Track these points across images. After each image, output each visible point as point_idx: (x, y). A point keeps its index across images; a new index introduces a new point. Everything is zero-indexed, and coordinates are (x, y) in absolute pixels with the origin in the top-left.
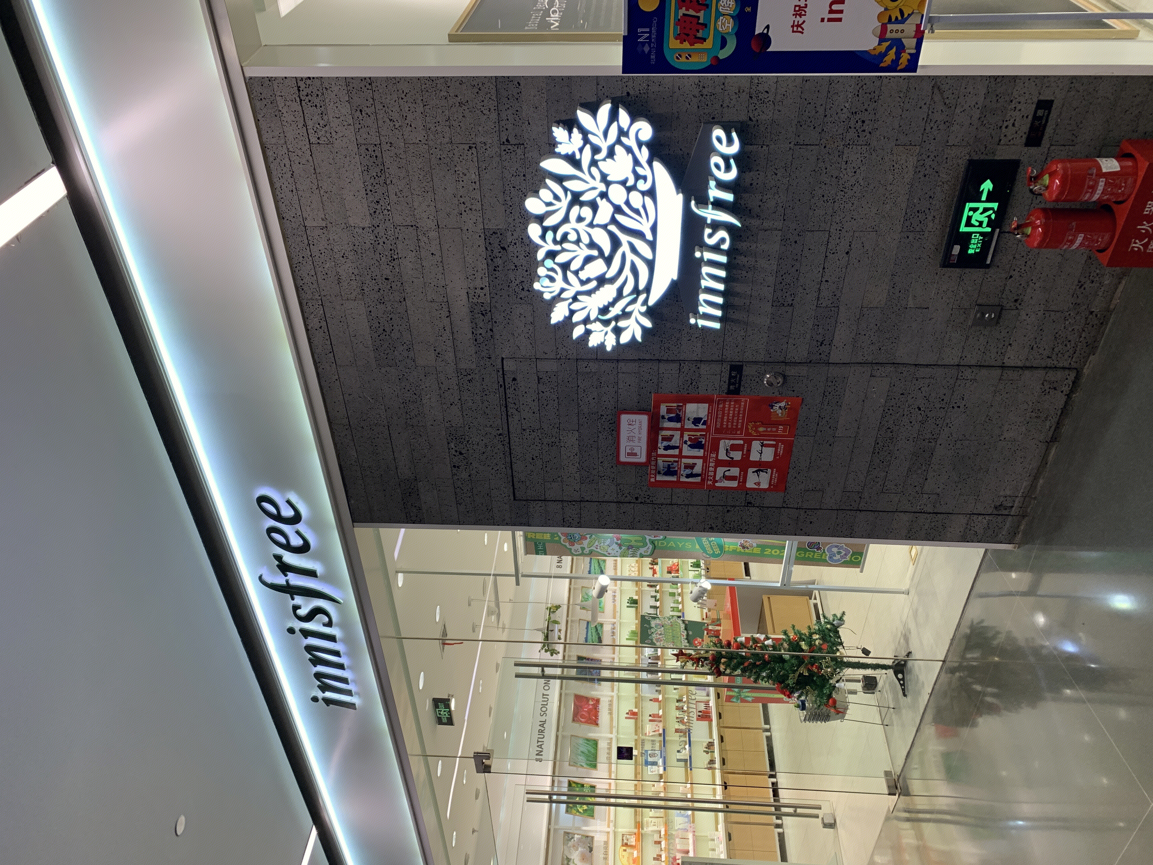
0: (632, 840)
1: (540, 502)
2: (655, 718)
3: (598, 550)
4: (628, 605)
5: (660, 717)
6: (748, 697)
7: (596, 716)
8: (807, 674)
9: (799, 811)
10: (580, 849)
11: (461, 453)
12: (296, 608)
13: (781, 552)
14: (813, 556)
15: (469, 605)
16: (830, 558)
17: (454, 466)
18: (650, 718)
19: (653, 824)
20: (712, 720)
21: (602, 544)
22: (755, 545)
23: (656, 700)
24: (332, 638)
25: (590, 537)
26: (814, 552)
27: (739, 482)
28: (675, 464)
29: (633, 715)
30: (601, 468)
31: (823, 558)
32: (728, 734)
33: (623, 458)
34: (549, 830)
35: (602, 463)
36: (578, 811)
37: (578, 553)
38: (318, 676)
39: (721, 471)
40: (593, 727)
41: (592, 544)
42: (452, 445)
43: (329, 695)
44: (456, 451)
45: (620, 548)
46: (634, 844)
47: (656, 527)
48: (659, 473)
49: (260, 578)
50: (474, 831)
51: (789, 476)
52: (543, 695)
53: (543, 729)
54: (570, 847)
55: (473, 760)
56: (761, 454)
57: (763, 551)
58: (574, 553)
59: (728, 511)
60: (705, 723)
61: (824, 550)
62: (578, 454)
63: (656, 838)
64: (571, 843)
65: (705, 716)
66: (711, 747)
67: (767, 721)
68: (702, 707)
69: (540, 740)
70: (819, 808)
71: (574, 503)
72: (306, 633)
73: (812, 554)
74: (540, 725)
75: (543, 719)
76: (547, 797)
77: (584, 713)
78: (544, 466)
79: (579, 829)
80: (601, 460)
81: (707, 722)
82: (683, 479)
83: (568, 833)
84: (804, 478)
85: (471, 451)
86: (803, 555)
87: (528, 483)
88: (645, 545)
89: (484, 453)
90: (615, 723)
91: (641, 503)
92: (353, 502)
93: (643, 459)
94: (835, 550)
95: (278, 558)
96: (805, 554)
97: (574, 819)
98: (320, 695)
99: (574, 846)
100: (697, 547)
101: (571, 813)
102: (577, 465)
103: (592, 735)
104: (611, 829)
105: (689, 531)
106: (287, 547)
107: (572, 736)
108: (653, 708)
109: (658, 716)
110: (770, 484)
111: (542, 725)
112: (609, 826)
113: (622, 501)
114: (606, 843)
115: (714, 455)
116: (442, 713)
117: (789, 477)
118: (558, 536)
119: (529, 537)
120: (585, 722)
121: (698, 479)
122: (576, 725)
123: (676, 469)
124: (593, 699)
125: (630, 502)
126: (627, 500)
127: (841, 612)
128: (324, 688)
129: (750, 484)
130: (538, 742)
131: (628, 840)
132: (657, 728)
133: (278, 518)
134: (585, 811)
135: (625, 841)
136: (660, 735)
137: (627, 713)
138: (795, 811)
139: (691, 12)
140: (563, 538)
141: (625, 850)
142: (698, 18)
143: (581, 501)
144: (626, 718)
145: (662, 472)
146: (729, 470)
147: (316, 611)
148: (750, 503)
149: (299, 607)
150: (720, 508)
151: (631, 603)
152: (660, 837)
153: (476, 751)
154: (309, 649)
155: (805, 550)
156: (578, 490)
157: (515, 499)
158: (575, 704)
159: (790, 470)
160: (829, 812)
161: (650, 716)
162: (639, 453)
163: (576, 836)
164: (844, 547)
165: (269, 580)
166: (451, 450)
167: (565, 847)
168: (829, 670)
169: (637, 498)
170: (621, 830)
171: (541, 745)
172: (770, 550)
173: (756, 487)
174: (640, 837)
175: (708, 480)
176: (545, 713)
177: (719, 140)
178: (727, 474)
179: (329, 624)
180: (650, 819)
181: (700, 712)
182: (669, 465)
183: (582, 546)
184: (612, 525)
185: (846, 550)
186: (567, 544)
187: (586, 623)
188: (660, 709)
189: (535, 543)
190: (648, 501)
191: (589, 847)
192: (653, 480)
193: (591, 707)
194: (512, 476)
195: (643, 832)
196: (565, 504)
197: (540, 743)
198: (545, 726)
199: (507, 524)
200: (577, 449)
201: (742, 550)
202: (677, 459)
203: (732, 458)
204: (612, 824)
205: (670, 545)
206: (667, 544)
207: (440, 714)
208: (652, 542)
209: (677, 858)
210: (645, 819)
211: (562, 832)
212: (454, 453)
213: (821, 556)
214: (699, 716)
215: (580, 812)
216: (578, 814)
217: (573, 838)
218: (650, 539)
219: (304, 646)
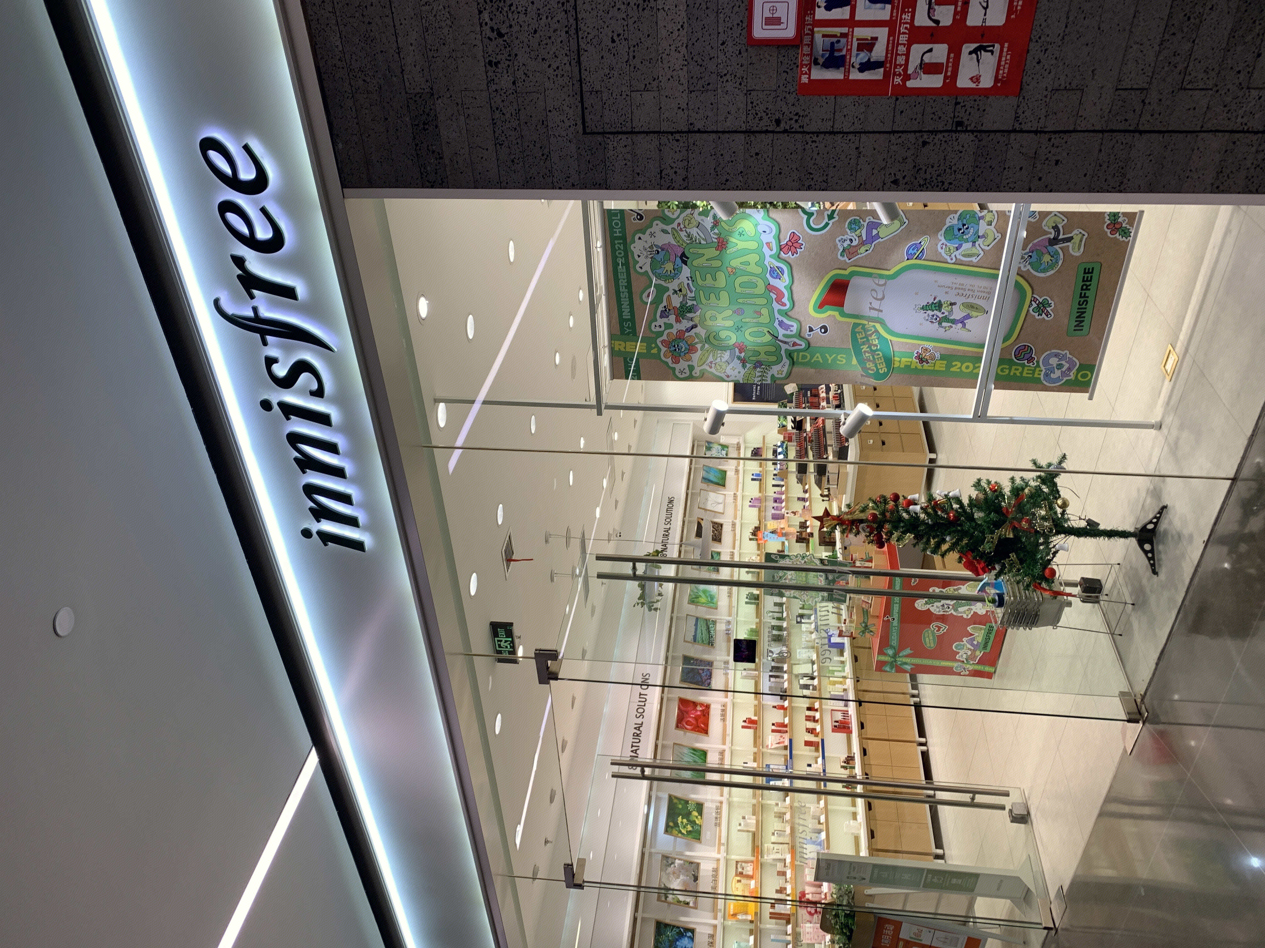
0: (748, 868)
1: (624, 137)
2: (780, 728)
3: (713, 370)
4: (747, 600)
5: (786, 726)
7: (707, 725)
8: (1011, 536)
9: (979, 799)
10: (682, 877)
11: (500, 35)
12: (270, 361)
13: (975, 368)
14: (1021, 373)
16: (1046, 375)
17: (490, 63)
18: (774, 728)
19: (775, 850)
20: (851, 732)
21: (719, 359)
22: (938, 355)
23: (782, 707)
24: (323, 419)
25: (702, 348)
26: (1023, 366)
27: (946, 77)
28: (843, 40)
29: (750, 723)
30: (722, 57)
31: (1036, 376)
32: (871, 746)
33: (760, 32)
34: (643, 854)
35: (723, 44)
36: (680, 832)
37: (684, 376)
38: (310, 490)
39: (918, 49)
40: (702, 737)
41: (702, 362)
42: (486, 16)
43: (328, 527)
44: (492, 29)
45: (744, 366)
46: (751, 873)
47: (807, 185)
48: (816, 63)
49: (216, 302)
50: (546, 842)
51: (1029, 57)
52: (640, 694)
53: (638, 732)
54: (669, 873)
55: (534, 660)
56: (986, 8)
57: (949, 366)
58: (679, 375)
59: (925, 143)
60: (842, 736)
61: (1038, 362)
62: (686, 25)
63: (780, 867)
64: (670, 870)
65: (842, 727)
66: (851, 762)
68: (839, 717)
69: (634, 744)
70: (1007, 794)
71: (677, 136)
72: (289, 410)
73: (1020, 369)
74: (635, 728)
75: (639, 721)
76: (638, 771)
77: (690, 720)
78: (631, 54)
79: (681, 854)
80: (722, 37)
81: (845, 735)
82: (855, 75)
83: (667, 857)
84: (1054, 62)
85: (516, 28)
86: (1007, 371)
87: (605, 96)
88: (779, 361)
89: (535, 32)
90: (729, 731)
91: (785, 131)
92: (340, 146)
93: (788, 31)
94: (1054, 361)
95: (239, 261)
96: (1010, 370)
97: (675, 841)
98: (316, 527)
99: (674, 873)
100: (854, 361)
101: (671, 834)
102: (683, 50)
103: (699, 745)
104: (722, 856)
105: (859, 189)
106: (251, 242)
107: (674, 744)
108: (777, 716)
109: (783, 725)
110: (996, 80)
111: (638, 729)
112: (719, 852)
113: (755, 129)
114: (716, 870)
115: (907, 17)
116: (502, 644)
117: (1028, 62)
118: (657, 346)
119: (616, 349)
120: (692, 730)
121: (877, 75)
122: (680, 733)
123: (844, 52)
124: (702, 705)
125: (767, 132)
126: (763, 125)
127: (1059, 454)
128: (321, 513)
129: (963, 82)
130: (632, 746)
131: (743, 869)
132: (782, 740)
133: (234, 182)
134: (689, 832)
135: (740, 870)
136: (785, 748)
137: (745, 721)
138: (973, 799)
140: (664, 349)
141: (739, 881)
143: (689, 132)
144: (743, 727)
145: (821, 61)
146: (930, 50)
147: (301, 367)
148: (959, 124)
149: (275, 361)
150: (912, 136)
151: (750, 599)
152: (785, 866)
153: (539, 648)
154: (295, 439)
155: (1011, 363)
156: (685, 106)
157: (585, 133)
158: (679, 709)
159: (1032, 45)
160: (1021, 801)
161: (773, 724)
162: (784, 20)
163: (677, 861)
164: (1068, 355)
165: (230, 310)
166: (484, 28)
167: (663, 874)
168: (1046, 524)
169: (778, 122)
170: (734, 857)
171: (636, 750)
172: (959, 364)
173: (973, 86)
174: (760, 866)
175: (895, 74)
176: (642, 715)
178: (927, 59)
179: (319, 393)
180: (772, 846)
181: (836, 722)
182: (832, 44)
183: (690, 363)
184: (738, 183)
185: (1070, 361)
186: (669, 361)
187: (694, 619)
188: (785, 716)
189: (625, 359)
190: (796, 127)
191: (694, 875)
192: (805, 79)
193: (699, 713)
194: (580, 81)
195: (763, 860)
196: (664, 139)
197: (634, 748)
198: (641, 729)
199: (573, 186)
200: (683, 14)
201: (919, 366)
202: (845, 30)
203: (937, 22)
204: (723, 848)
205: (815, 359)
206: (812, 358)
207: (500, 646)
208: (790, 355)
209: (806, 892)
210: (766, 845)
211: (660, 857)
212: (489, 33)
213: (1034, 371)
214: (835, 726)
215: (683, 834)
216: (680, 835)
217: (673, 863)
218: (786, 350)
219: (287, 432)
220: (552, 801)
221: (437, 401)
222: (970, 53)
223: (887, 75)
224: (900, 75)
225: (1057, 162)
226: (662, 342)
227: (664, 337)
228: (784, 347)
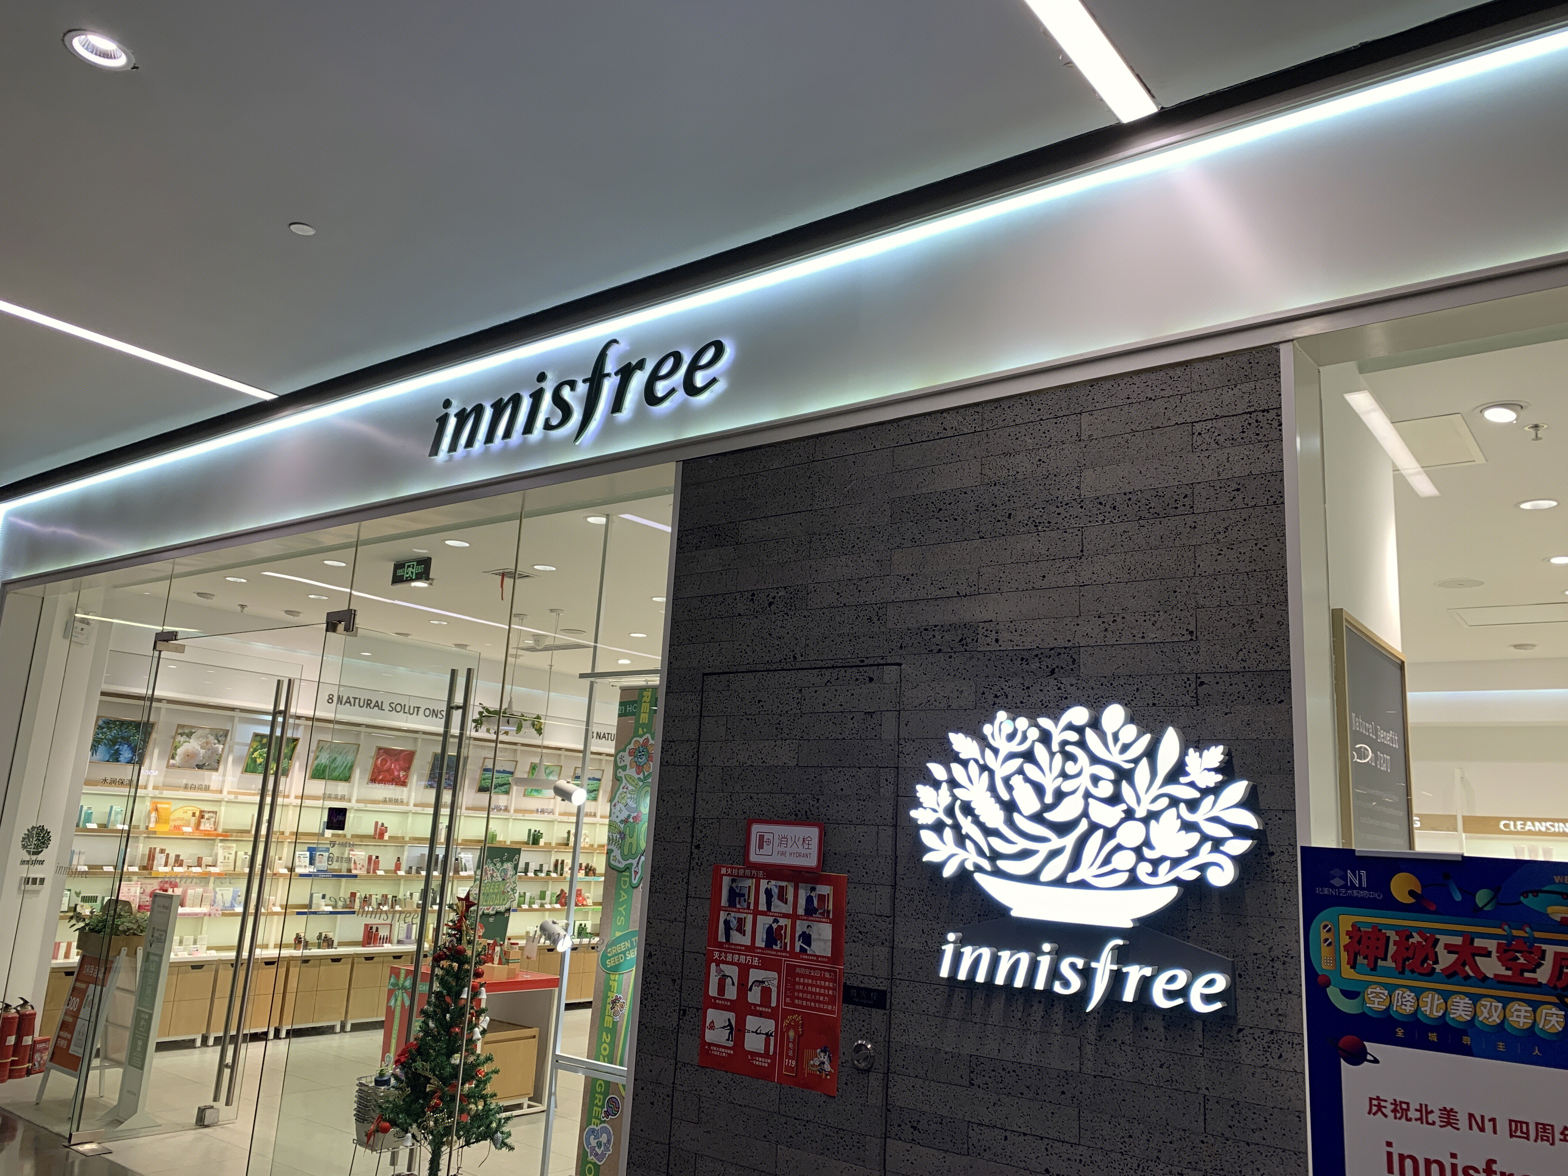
0: (208, 825)
1: (699, 709)
2: (373, 863)
3: (621, 790)
4: (532, 831)
5: (374, 872)
6: (396, 1000)
7: (383, 781)
8: (428, 1090)
9: (227, 1072)
10: (202, 751)
11: (771, 604)
12: (572, 384)
13: (604, 1057)
14: (597, 1105)
15: (552, 611)
16: (593, 1131)
17: (753, 595)
18: (374, 857)
19: (227, 856)
20: (364, 946)
21: (629, 796)
22: (617, 1019)
23: (398, 867)
24: (528, 429)
25: (639, 778)
26: (602, 1107)
27: (715, 998)
28: (745, 905)
29: (380, 832)
30: (743, 796)
31: (594, 1120)
32: (343, 968)
33: (756, 829)
34: (233, 709)
35: (751, 798)
36: (255, 750)
37: (619, 760)
38: (479, 410)
39: (733, 971)
40: (368, 776)
41: (630, 781)
42: (782, 593)
43: (452, 422)
44: (774, 598)
45: (622, 822)
46: (202, 827)
47: (656, 874)
48: (733, 881)
49: (615, 341)
50: (242, 606)
51: (722, 1073)
52: (418, 708)
53: (372, 705)
54: (207, 738)
55: (346, 608)
56: (756, 1032)
57: (608, 1030)
58: (619, 756)
59: (674, 980)
60: (360, 936)
61: (604, 1122)
62: (764, 765)
63: (207, 860)
64: (212, 739)
65: (370, 936)
66: (325, 944)
67: (356, 1027)
68: (383, 932)
69: (357, 701)
70: (227, 1104)
71: (695, 757)
72: (537, 397)
73: (600, 1104)
74: (377, 702)
75: (386, 706)
76: (282, 708)
77: (388, 764)
78: (750, 717)
79: (231, 751)
80: (755, 797)
81: (361, 940)
82: (723, 916)
83: (226, 736)
84: (717, 1096)
85: (773, 618)
86: (598, 1090)
87: (727, 693)
88: (624, 857)
89: (770, 635)
90: (370, 807)
91: (692, 853)
92: (710, 461)
93: (755, 857)
94: (604, 1138)
95: (641, 365)
96: (600, 1093)
97: (245, 745)
98: (453, 411)
99: (207, 743)
100: (618, 934)
101: (253, 740)
102: (749, 763)
103: (357, 774)
104: (225, 796)
105: (648, 922)
106: (654, 377)
107: (359, 745)
108: (387, 861)
109: (376, 868)
110: (710, 1044)
111: (377, 705)
112: (229, 793)
113: (696, 826)
114: (207, 789)
115: (756, 962)
116: (410, 569)
117: (719, 1072)
118: (645, 733)
119: (645, 693)
120: (376, 765)
121: (722, 938)
122: (373, 752)
123: (738, 906)
124: (406, 777)
125: (693, 836)
126: (697, 833)
127: (514, 1144)
128: (462, 417)
129: (712, 1014)
130: (355, 698)
131: (208, 819)
132: (359, 866)
133: (694, 367)
134: (254, 760)
135: (207, 816)
136: (350, 870)
137: (383, 825)
138: (227, 1066)
139: (1392, 949)
140: (641, 740)
141: (194, 814)
142: (1385, 959)
143: (698, 767)
144: (377, 823)
145: (734, 885)
146: (733, 984)
147: (566, 411)
148: (684, 1014)
149: (573, 388)
150: (679, 969)
151: (534, 835)
152: (206, 866)
153: (358, 613)
154: (516, 400)
155: (606, 1094)
156: (714, 763)
157: (704, 674)
158: (402, 751)
159: (730, 1075)
160: (220, 1118)
161: (377, 857)
163: (221, 746)
164: (608, 1153)
165: (612, 352)
166: (776, 591)
167: (207, 731)
168: (432, 1123)
169: (698, 847)
170: (223, 810)
171: (350, 702)
172: (608, 1041)
173: (707, 1025)
174: (210, 838)
175: (721, 952)
176: (393, 709)
177: (1211, 983)
178: (729, 980)
179: (548, 426)
180: (233, 853)
181: (377, 929)
182: (744, 895)
183: (628, 767)
184: (661, 811)
185: (603, 1155)
186: (632, 746)
187: (512, 770)
188: (386, 871)
189: (635, 702)
190: (694, 863)
191: (204, 765)
192: (723, 871)
193: (396, 773)
194: (737, 672)
195: (218, 841)
196: (695, 744)
197: (352, 701)
198: (376, 708)
199: (670, 663)
200: (771, 763)
201: (609, 1000)
202: (752, 907)
203: (750, 990)
204: (232, 797)
205: (623, 893)
206: (624, 890)
207: (409, 566)
208: (628, 868)
209: (175, 889)
210: (234, 845)
211: (228, 727)
212: (772, 595)
213: (597, 1118)
214: (371, 928)
215: (253, 754)
216: (252, 750)
217: (219, 742)
218: (632, 864)
219: (521, 393)
220: (287, 612)
221: (607, 516)
222: (729, 1020)
223: (721, 945)
224: (720, 957)
225: (652, 1103)
226: (647, 739)
227: (651, 742)
228: (635, 862)
